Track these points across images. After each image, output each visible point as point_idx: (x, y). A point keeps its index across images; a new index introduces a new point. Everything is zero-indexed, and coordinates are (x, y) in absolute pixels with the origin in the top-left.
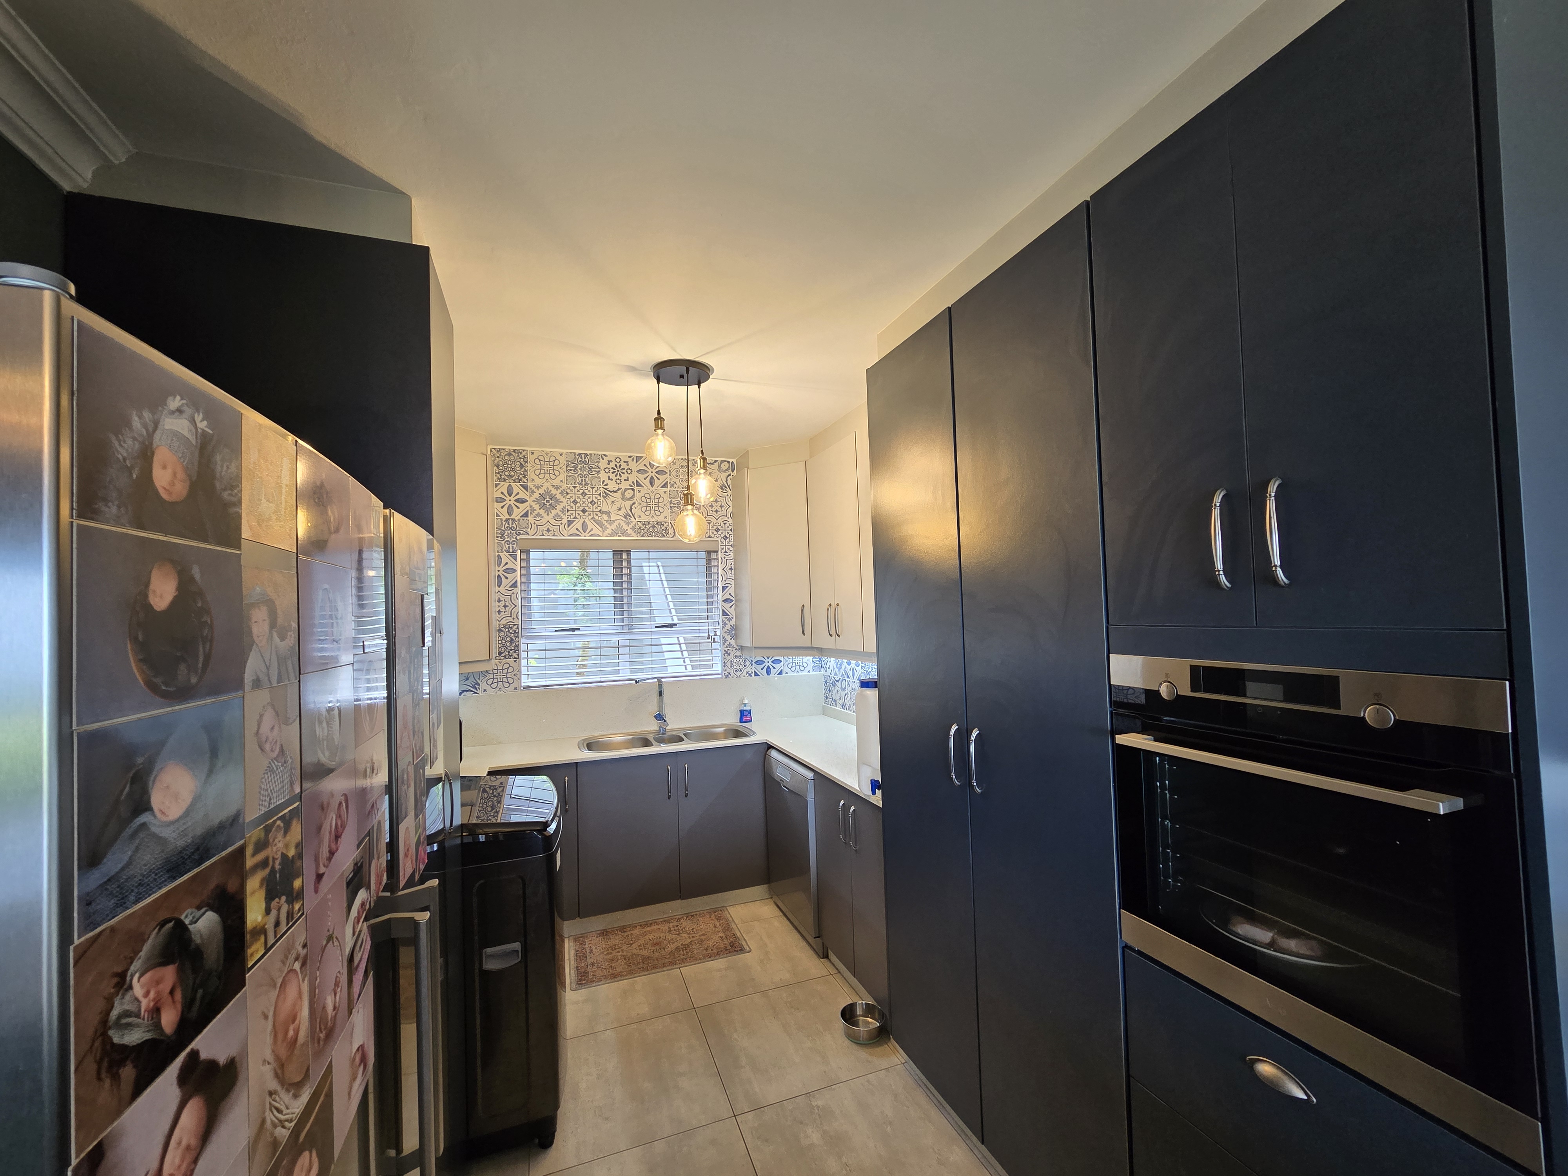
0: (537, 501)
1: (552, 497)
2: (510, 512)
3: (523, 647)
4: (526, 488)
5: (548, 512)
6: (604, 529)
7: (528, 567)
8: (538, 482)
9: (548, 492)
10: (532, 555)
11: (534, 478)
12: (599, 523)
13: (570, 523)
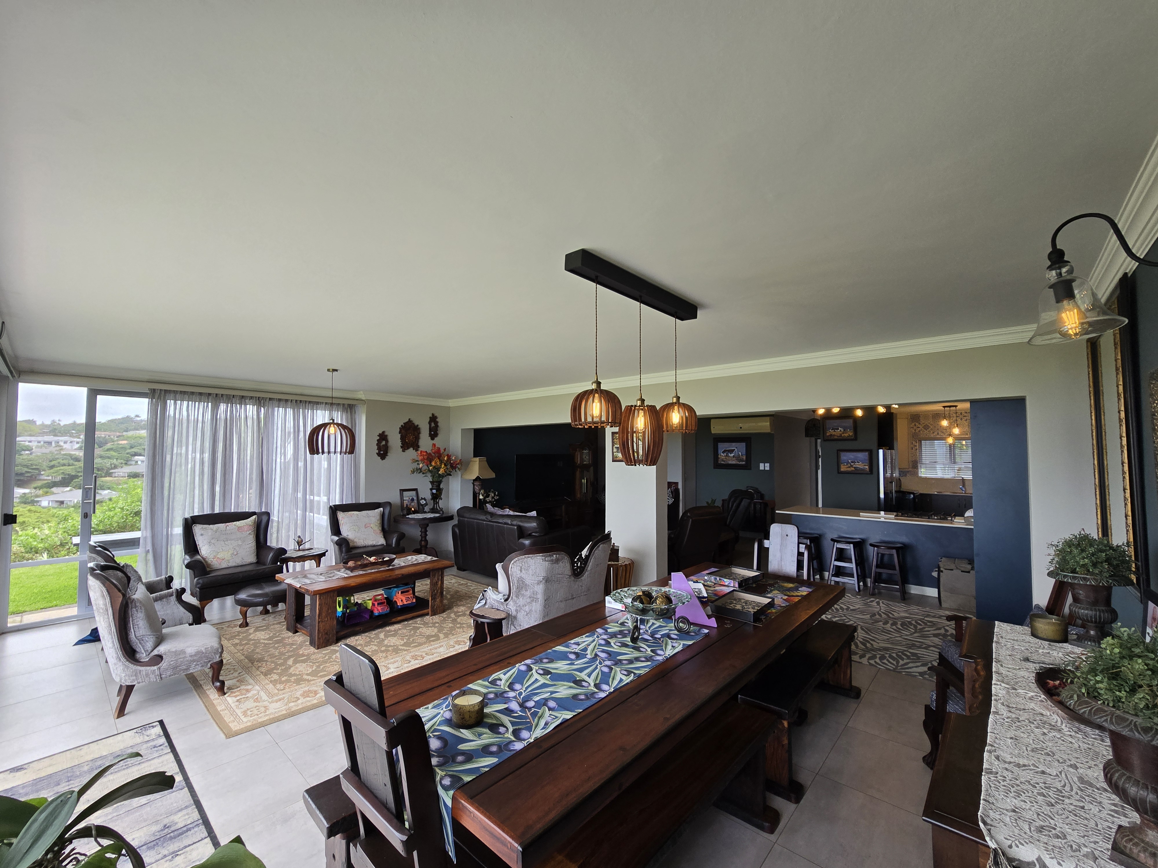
0: (923, 427)
1: (928, 426)
2: (915, 430)
3: (919, 466)
4: (920, 424)
5: (926, 430)
6: (945, 434)
7: (921, 445)
8: (923, 422)
9: (926, 425)
10: (922, 442)
11: (922, 421)
12: (943, 432)
13: (933, 433)
